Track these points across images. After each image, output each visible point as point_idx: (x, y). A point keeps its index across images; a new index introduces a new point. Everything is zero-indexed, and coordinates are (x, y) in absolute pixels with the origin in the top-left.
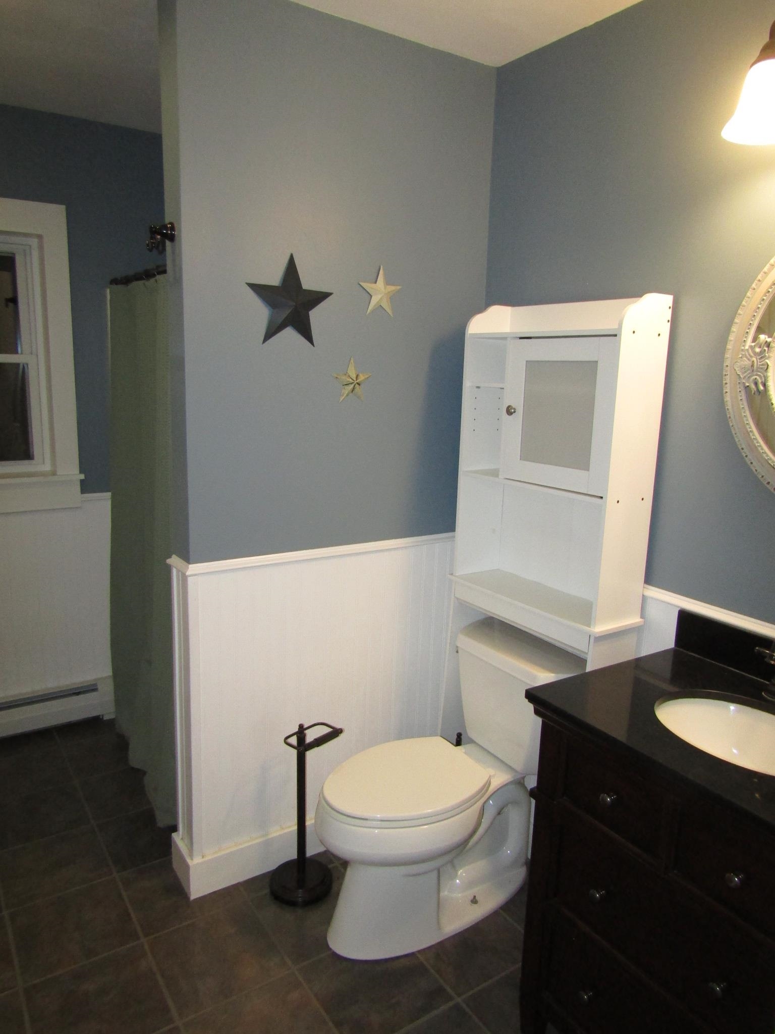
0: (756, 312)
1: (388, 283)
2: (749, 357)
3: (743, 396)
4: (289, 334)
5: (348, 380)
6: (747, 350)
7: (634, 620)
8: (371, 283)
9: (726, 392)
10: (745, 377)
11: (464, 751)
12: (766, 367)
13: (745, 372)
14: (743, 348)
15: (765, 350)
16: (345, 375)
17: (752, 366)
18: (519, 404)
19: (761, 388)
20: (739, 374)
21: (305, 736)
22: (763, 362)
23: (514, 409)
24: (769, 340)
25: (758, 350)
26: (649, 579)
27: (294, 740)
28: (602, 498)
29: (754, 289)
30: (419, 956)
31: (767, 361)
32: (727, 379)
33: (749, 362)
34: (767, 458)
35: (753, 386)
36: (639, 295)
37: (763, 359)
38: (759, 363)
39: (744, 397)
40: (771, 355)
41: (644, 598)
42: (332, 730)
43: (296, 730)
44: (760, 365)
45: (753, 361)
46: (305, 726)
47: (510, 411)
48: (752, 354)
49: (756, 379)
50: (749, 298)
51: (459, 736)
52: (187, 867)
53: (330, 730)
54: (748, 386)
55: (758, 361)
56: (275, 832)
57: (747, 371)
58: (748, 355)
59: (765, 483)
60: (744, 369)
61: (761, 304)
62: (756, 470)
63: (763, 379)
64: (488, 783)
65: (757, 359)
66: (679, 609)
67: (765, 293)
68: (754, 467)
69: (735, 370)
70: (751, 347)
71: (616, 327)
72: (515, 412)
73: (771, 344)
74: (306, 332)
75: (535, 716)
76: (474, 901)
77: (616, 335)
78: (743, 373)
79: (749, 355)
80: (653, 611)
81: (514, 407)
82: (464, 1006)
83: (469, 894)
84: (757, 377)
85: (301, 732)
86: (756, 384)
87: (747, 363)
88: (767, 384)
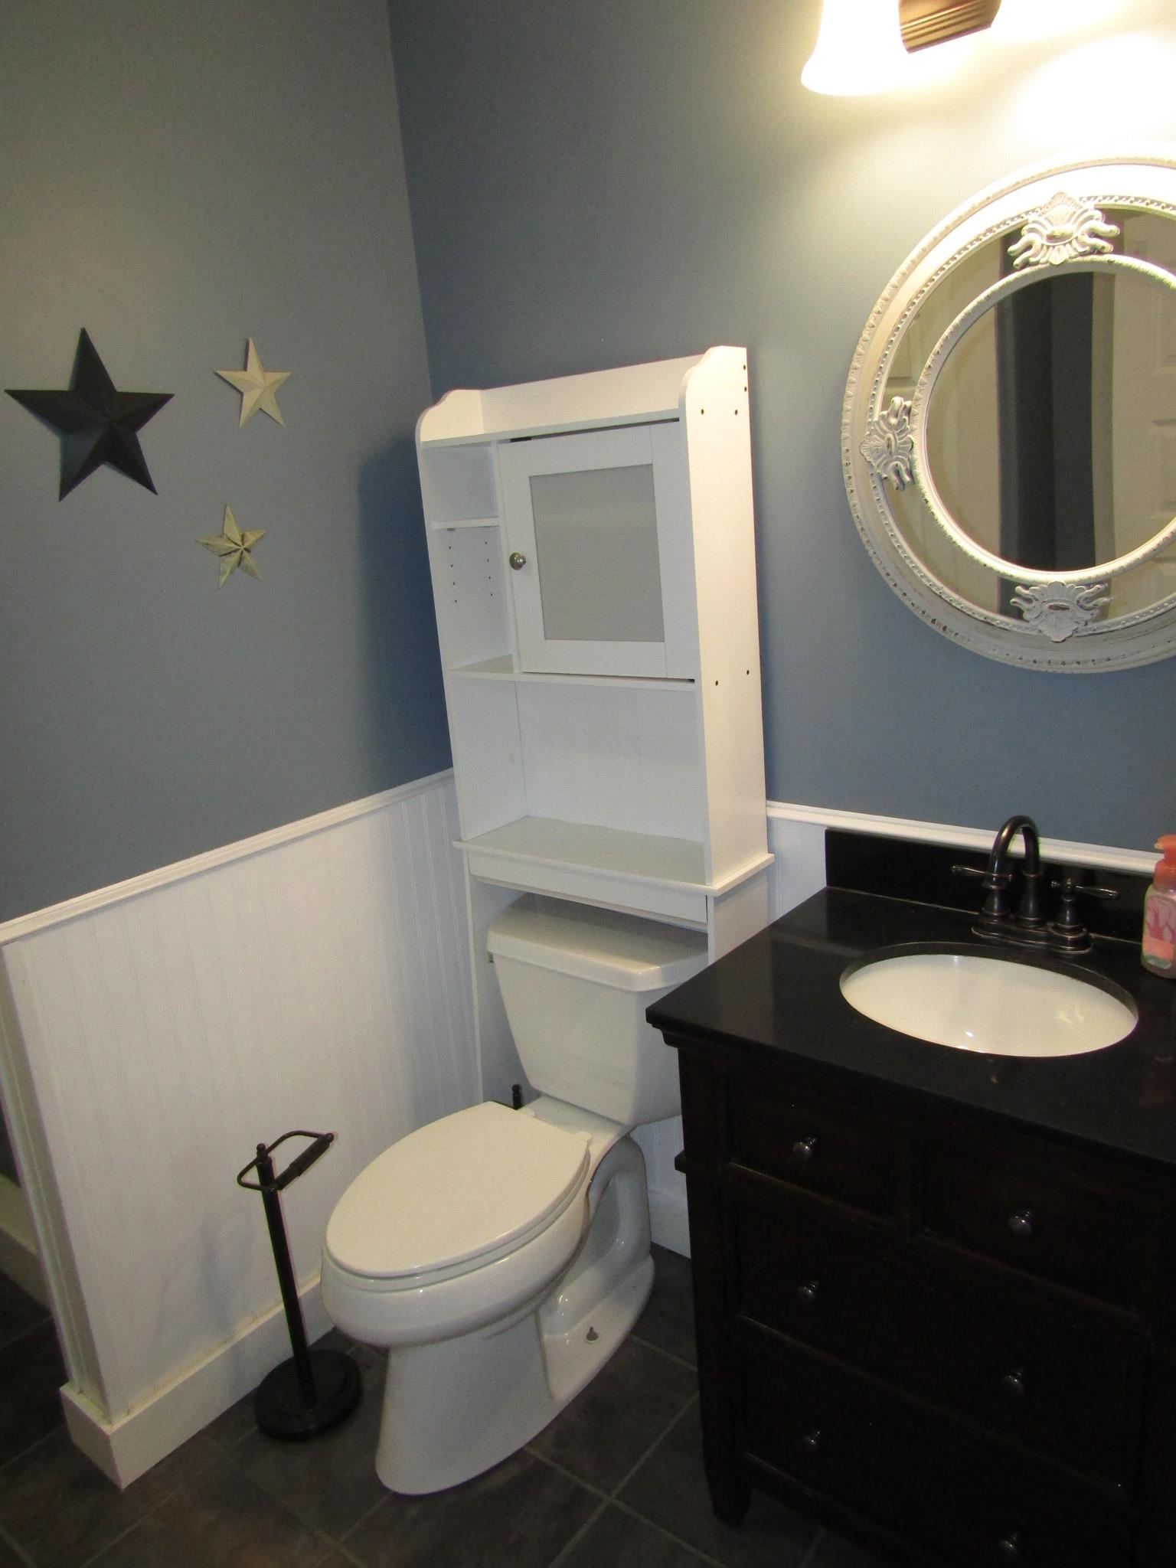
0: (883, 362)
1: (266, 368)
2: (882, 434)
3: (879, 494)
4: (105, 476)
5: (228, 545)
6: (878, 422)
7: (762, 858)
8: (238, 370)
9: (852, 491)
10: (881, 463)
11: (533, 1113)
12: (910, 445)
13: (879, 457)
14: (870, 420)
15: (905, 419)
16: (221, 537)
17: (889, 446)
18: (526, 547)
19: (907, 478)
20: (870, 460)
21: (270, 1161)
22: (904, 439)
23: (523, 558)
24: (908, 403)
25: (893, 421)
26: (772, 793)
27: (253, 1177)
28: (692, 681)
29: (873, 326)
30: (531, 1451)
31: (910, 436)
32: (850, 472)
33: (883, 442)
34: (928, 585)
35: (894, 477)
36: (700, 349)
37: (904, 435)
38: (898, 442)
39: (881, 496)
40: (914, 426)
41: (769, 821)
42: (316, 1139)
43: (254, 1156)
44: (900, 444)
45: (889, 439)
46: (268, 1145)
47: (516, 563)
48: (885, 428)
49: (897, 465)
50: (866, 341)
51: (517, 1090)
52: (105, 1439)
53: (313, 1140)
54: (886, 478)
55: (897, 437)
56: (245, 1329)
57: (882, 455)
58: (880, 431)
59: (929, 623)
60: (877, 452)
61: (888, 348)
62: (913, 604)
63: (908, 465)
64: (587, 1157)
65: (894, 435)
66: (826, 828)
67: (893, 331)
68: (910, 599)
69: (863, 455)
70: (882, 417)
71: (674, 405)
72: (524, 562)
73: (912, 409)
74: (136, 469)
75: (666, 1046)
76: (592, 1336)
77: (677, 420)
78: (876, 459)
79: (882, 430)
80: (785, 840)
81: (522, 554)
82: (621, 1505)
83: (582, 1327)
84: (899, 463)
85: (263, 1159)
86: (898, 473)
87: (881, 443)
88: (914, 471)
